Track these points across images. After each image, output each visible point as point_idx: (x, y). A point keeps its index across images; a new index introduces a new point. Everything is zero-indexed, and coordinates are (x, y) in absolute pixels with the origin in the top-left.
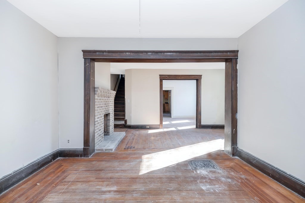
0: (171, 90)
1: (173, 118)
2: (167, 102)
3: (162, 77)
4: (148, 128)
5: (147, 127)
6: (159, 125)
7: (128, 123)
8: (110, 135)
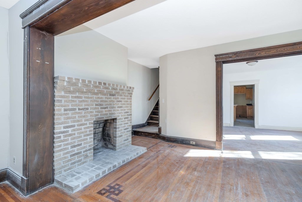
0: (254, 85)
1: (258, 129)
2: (251, 103)
3: (220, 58)
4: (193, 145)
5: (191, 142)
6: (214, 143)
7: (163, 133)
8: (118, 150)
